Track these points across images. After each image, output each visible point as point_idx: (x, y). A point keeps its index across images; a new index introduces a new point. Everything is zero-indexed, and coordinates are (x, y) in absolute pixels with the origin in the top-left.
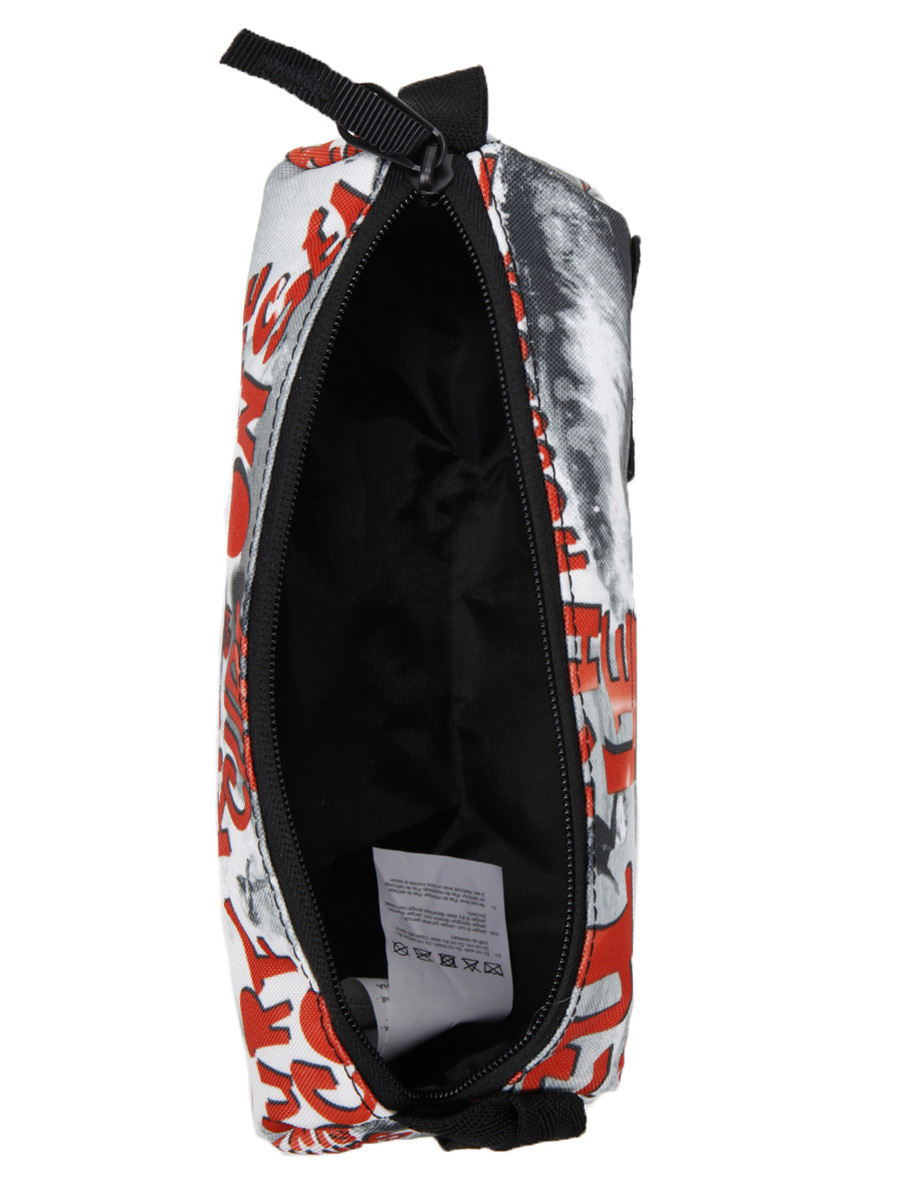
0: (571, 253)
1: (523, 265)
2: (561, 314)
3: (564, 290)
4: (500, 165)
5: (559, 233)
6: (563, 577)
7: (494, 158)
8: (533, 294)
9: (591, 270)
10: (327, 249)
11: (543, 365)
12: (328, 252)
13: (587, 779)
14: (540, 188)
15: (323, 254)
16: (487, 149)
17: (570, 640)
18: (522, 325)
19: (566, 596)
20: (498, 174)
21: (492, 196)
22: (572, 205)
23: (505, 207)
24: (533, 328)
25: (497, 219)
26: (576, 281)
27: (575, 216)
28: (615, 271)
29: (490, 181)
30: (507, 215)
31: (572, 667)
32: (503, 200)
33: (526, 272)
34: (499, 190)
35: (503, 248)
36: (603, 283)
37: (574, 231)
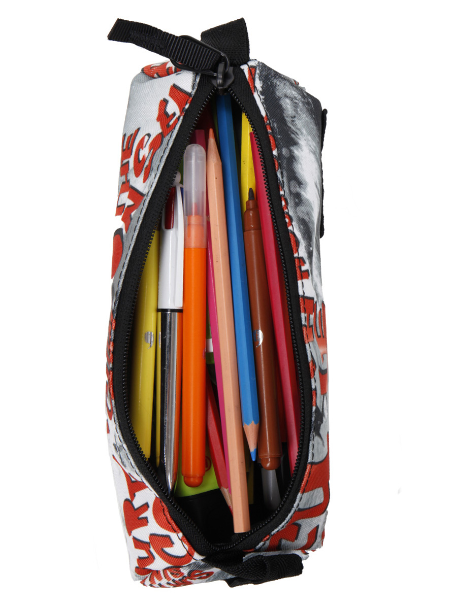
0: (295, 117)
1: (273, 122)
2: (292, 148)
3: (293, 136)
4: (258, 71)
5: (289, 107)
6: (300, 282)
7: (255, 67)
8: (279, 137)
9: (304, 126)
10: (170, 121)
11: (285, 174)
12: (171, 123)
13: (313, 387)
14: (278, 84)
15: (168, 124)
16: (250, 63)
17: (303, 315)
18: (275, 153)
19: (301, 293)
20: (257, 76)
21: (255, 87)
22: (294, 92)
23: (262, 93)
24: (280, 154)
25: (258, 99)
26: (298, 131)
27: (295, 98)
28: (315, 128)
29: (254, 80)
30: (263, 97)
31: (304, 329)
32: (261, 89)
33: (275, 125)
34: (258, 84)
35: (263, 113)
36: (310, 133)
37: (295, 106)
